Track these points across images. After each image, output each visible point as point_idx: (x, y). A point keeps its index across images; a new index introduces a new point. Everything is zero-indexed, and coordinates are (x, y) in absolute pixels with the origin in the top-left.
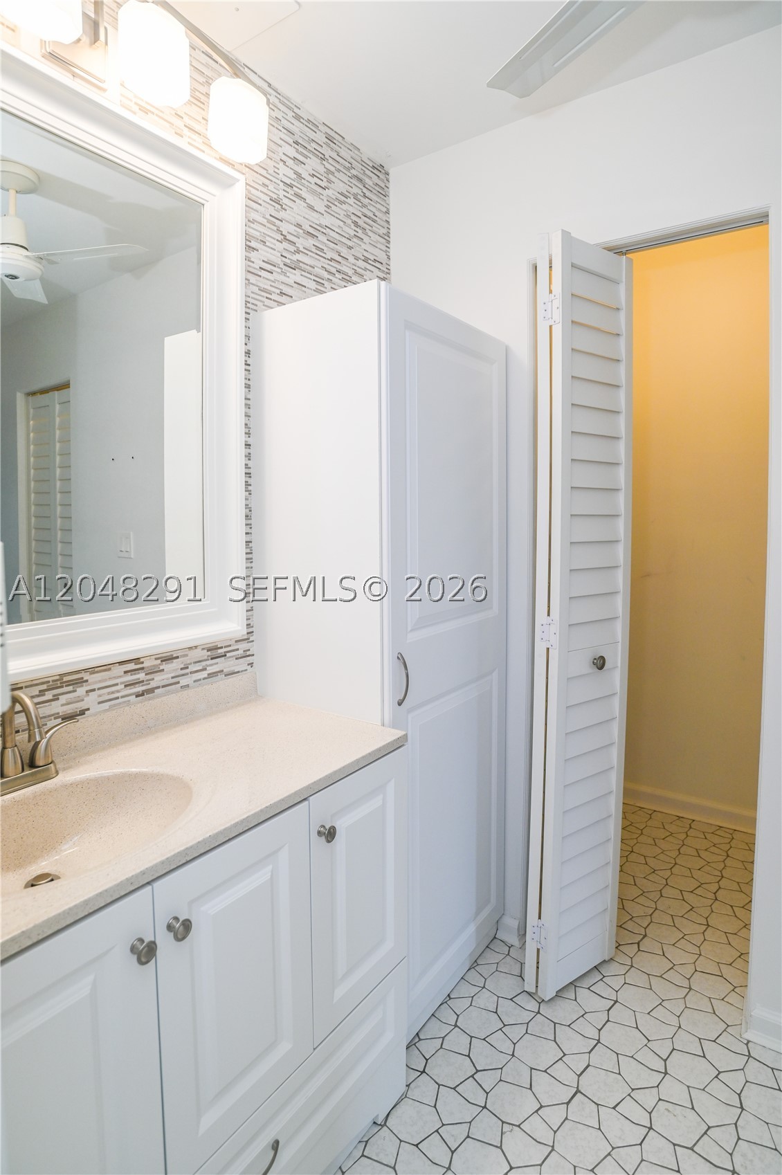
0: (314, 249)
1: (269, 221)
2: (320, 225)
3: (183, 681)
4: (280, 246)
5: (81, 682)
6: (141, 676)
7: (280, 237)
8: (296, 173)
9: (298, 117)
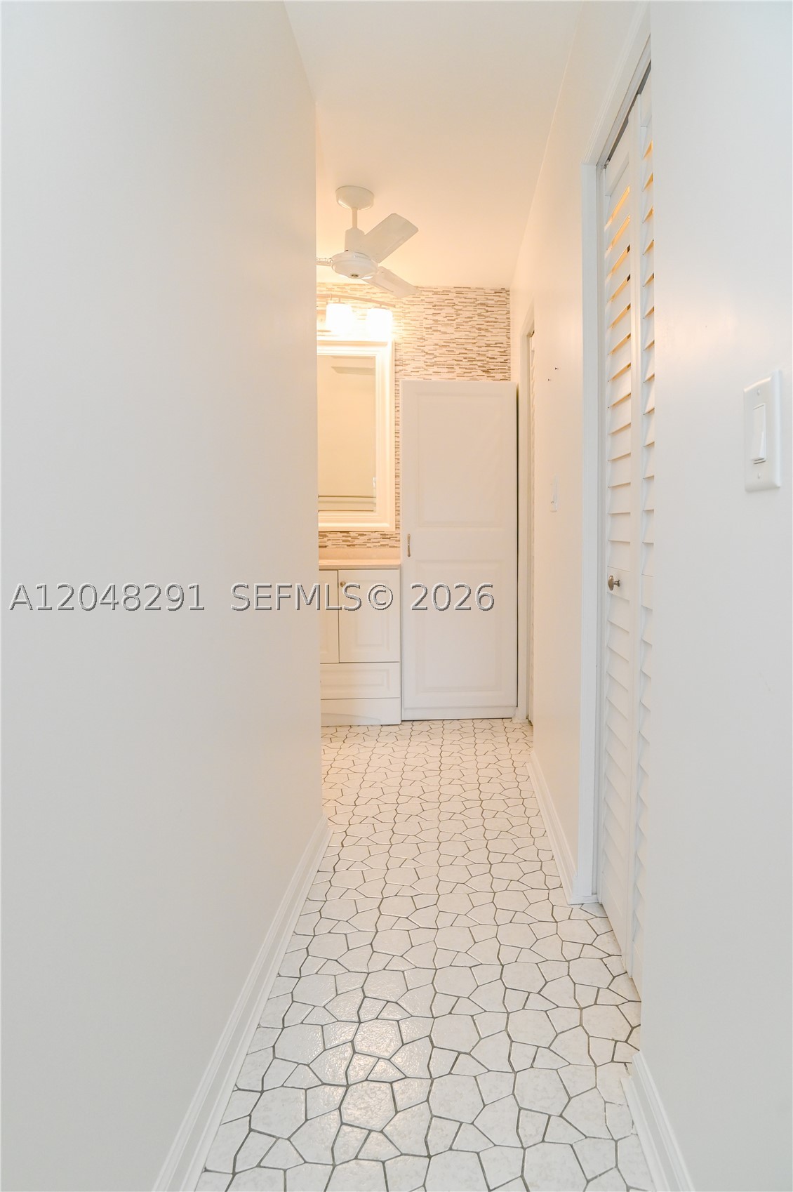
0: (447, 353)
1: (416, 349)
2: (451, 339)
3: (368, 545)
4: (424, 358)
5: (326, 536)
6: (349, 539)
7: (424, 354)
8: (434, 320)
9: (436, 293)
